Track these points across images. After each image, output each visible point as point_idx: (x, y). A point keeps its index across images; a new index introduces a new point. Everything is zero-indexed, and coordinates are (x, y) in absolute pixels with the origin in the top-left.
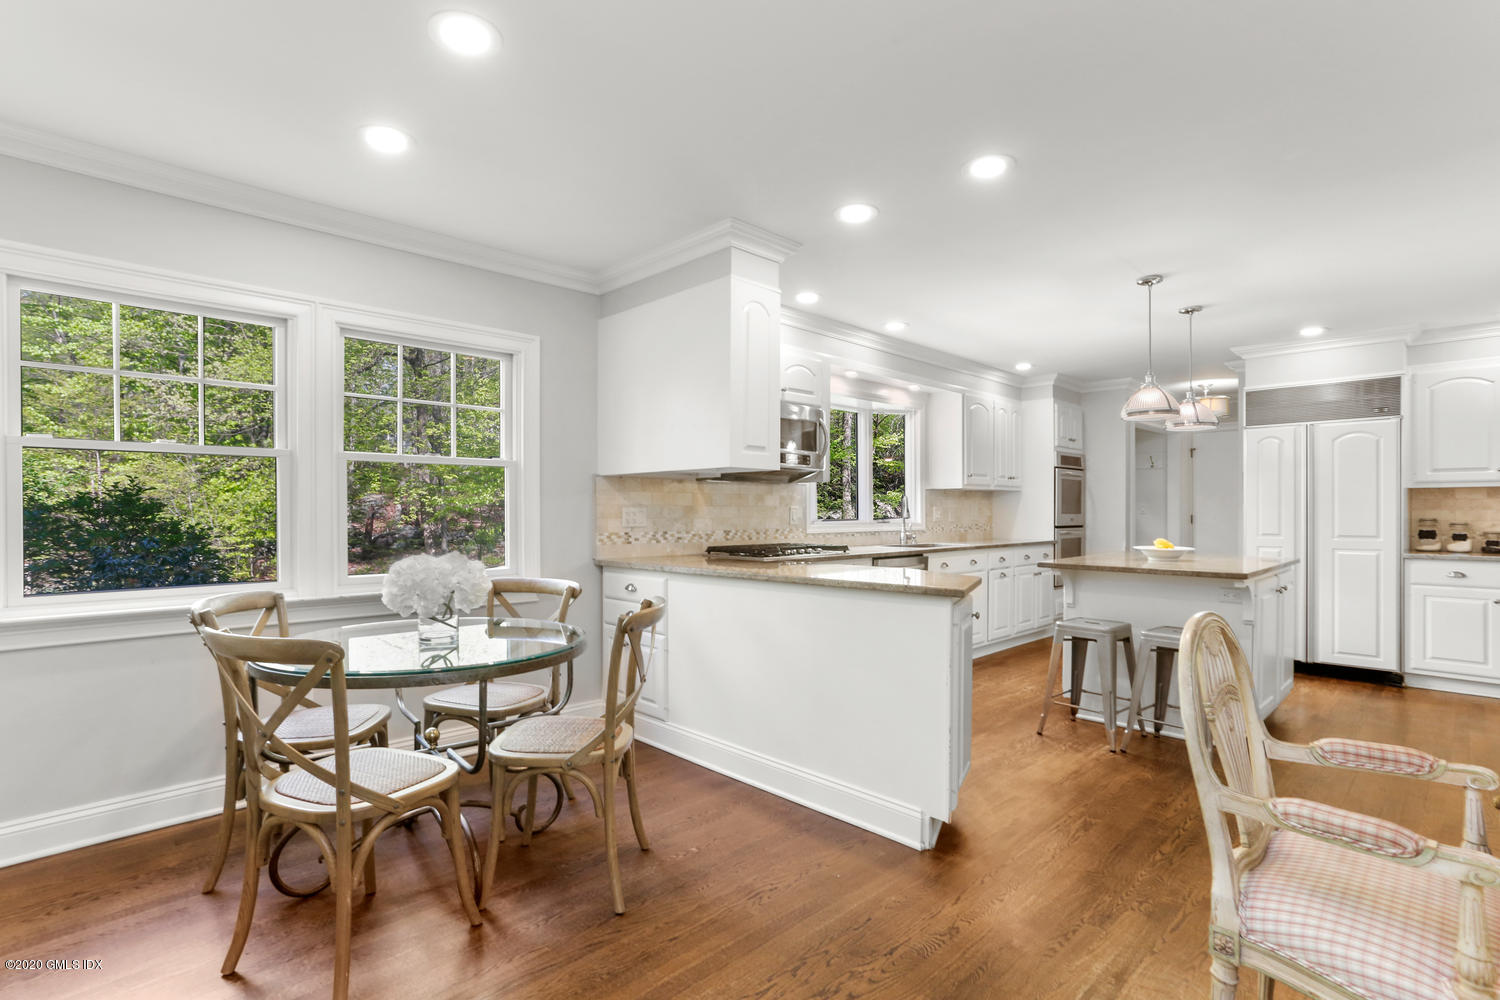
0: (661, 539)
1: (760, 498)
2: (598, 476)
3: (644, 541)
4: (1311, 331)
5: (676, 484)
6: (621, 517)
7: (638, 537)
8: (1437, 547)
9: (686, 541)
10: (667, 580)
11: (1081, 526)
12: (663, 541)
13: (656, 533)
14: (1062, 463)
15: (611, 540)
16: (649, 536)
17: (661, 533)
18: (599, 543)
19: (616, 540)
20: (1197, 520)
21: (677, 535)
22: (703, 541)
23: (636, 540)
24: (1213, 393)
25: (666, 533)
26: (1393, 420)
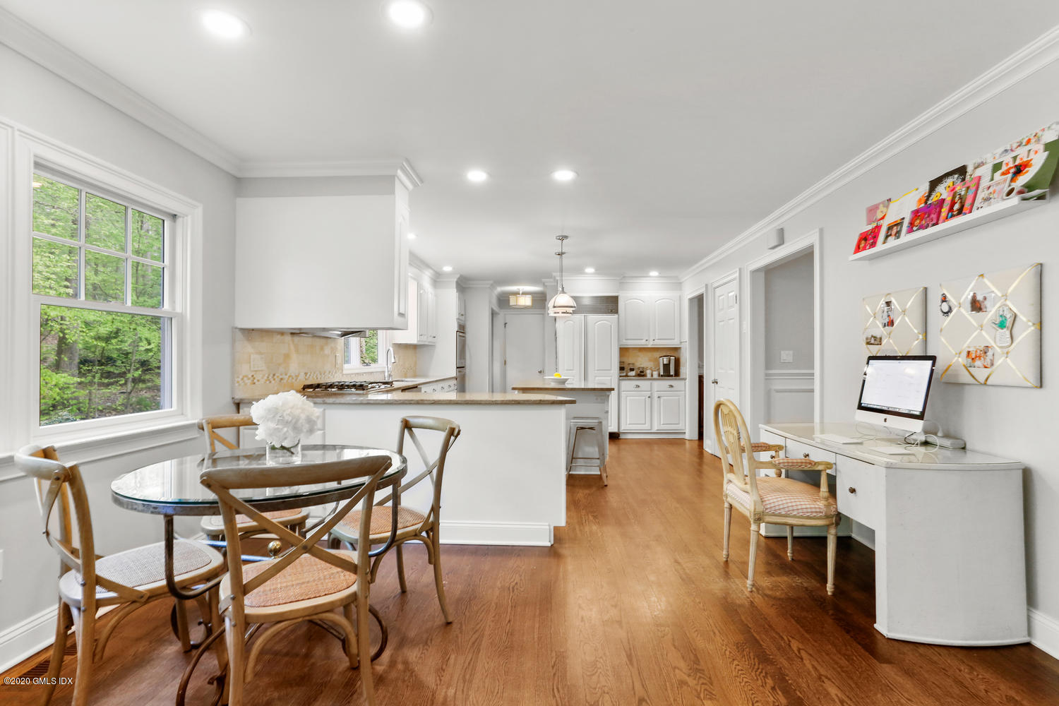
0: (272, 380)
1: (322, 349)
2: (236, 328)
3: (262, 381)
4: (590, 270)
5: (279, 336)
6: (250, 363)
7: (259, 378)
8: (624, 374)
9: (285, 381)
10: (324, 410)
11: (463, 367)
12: (273, 382)
13: (269, 375)
14: (460, 329)
15: (244, 382)
16: (265, 378)
17: (272, 375)
18: (237, 385)
19: (247, 381)
20: (507, 362)
21: (281, 377)
22: (294, 380)
23: (258, 381)
24: (525, 293)
25: (274, 375)
26: (616, 316)
